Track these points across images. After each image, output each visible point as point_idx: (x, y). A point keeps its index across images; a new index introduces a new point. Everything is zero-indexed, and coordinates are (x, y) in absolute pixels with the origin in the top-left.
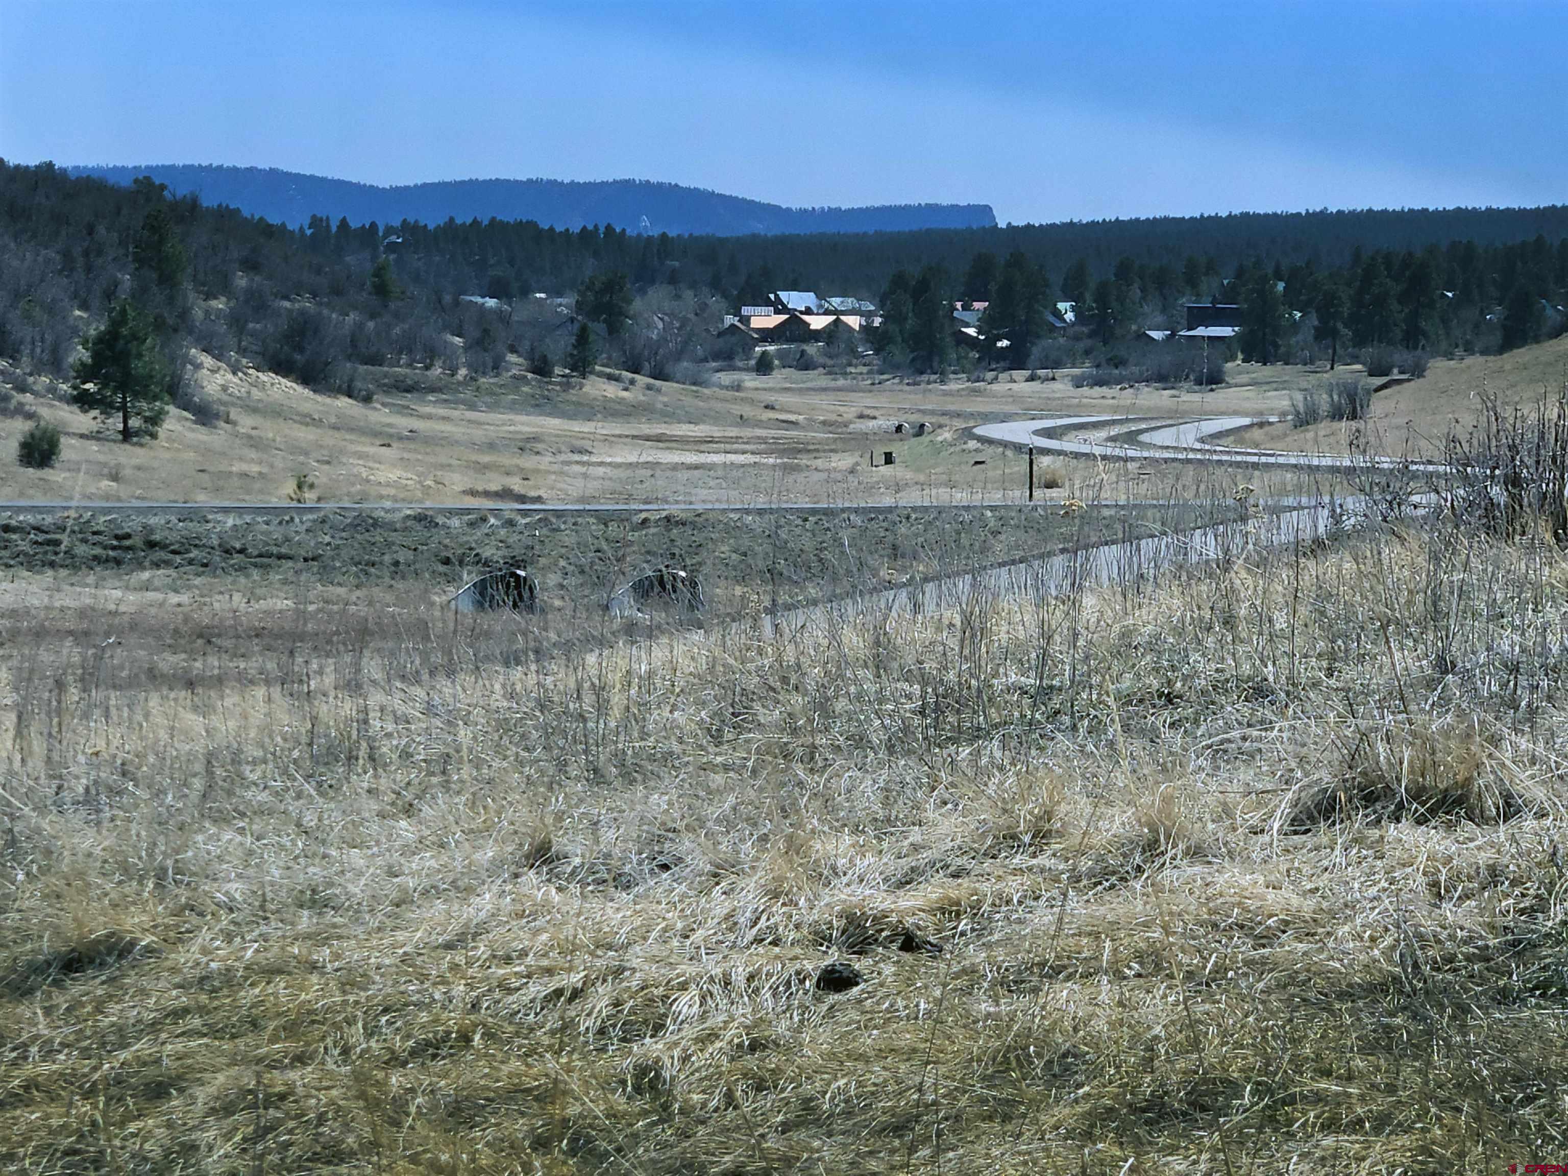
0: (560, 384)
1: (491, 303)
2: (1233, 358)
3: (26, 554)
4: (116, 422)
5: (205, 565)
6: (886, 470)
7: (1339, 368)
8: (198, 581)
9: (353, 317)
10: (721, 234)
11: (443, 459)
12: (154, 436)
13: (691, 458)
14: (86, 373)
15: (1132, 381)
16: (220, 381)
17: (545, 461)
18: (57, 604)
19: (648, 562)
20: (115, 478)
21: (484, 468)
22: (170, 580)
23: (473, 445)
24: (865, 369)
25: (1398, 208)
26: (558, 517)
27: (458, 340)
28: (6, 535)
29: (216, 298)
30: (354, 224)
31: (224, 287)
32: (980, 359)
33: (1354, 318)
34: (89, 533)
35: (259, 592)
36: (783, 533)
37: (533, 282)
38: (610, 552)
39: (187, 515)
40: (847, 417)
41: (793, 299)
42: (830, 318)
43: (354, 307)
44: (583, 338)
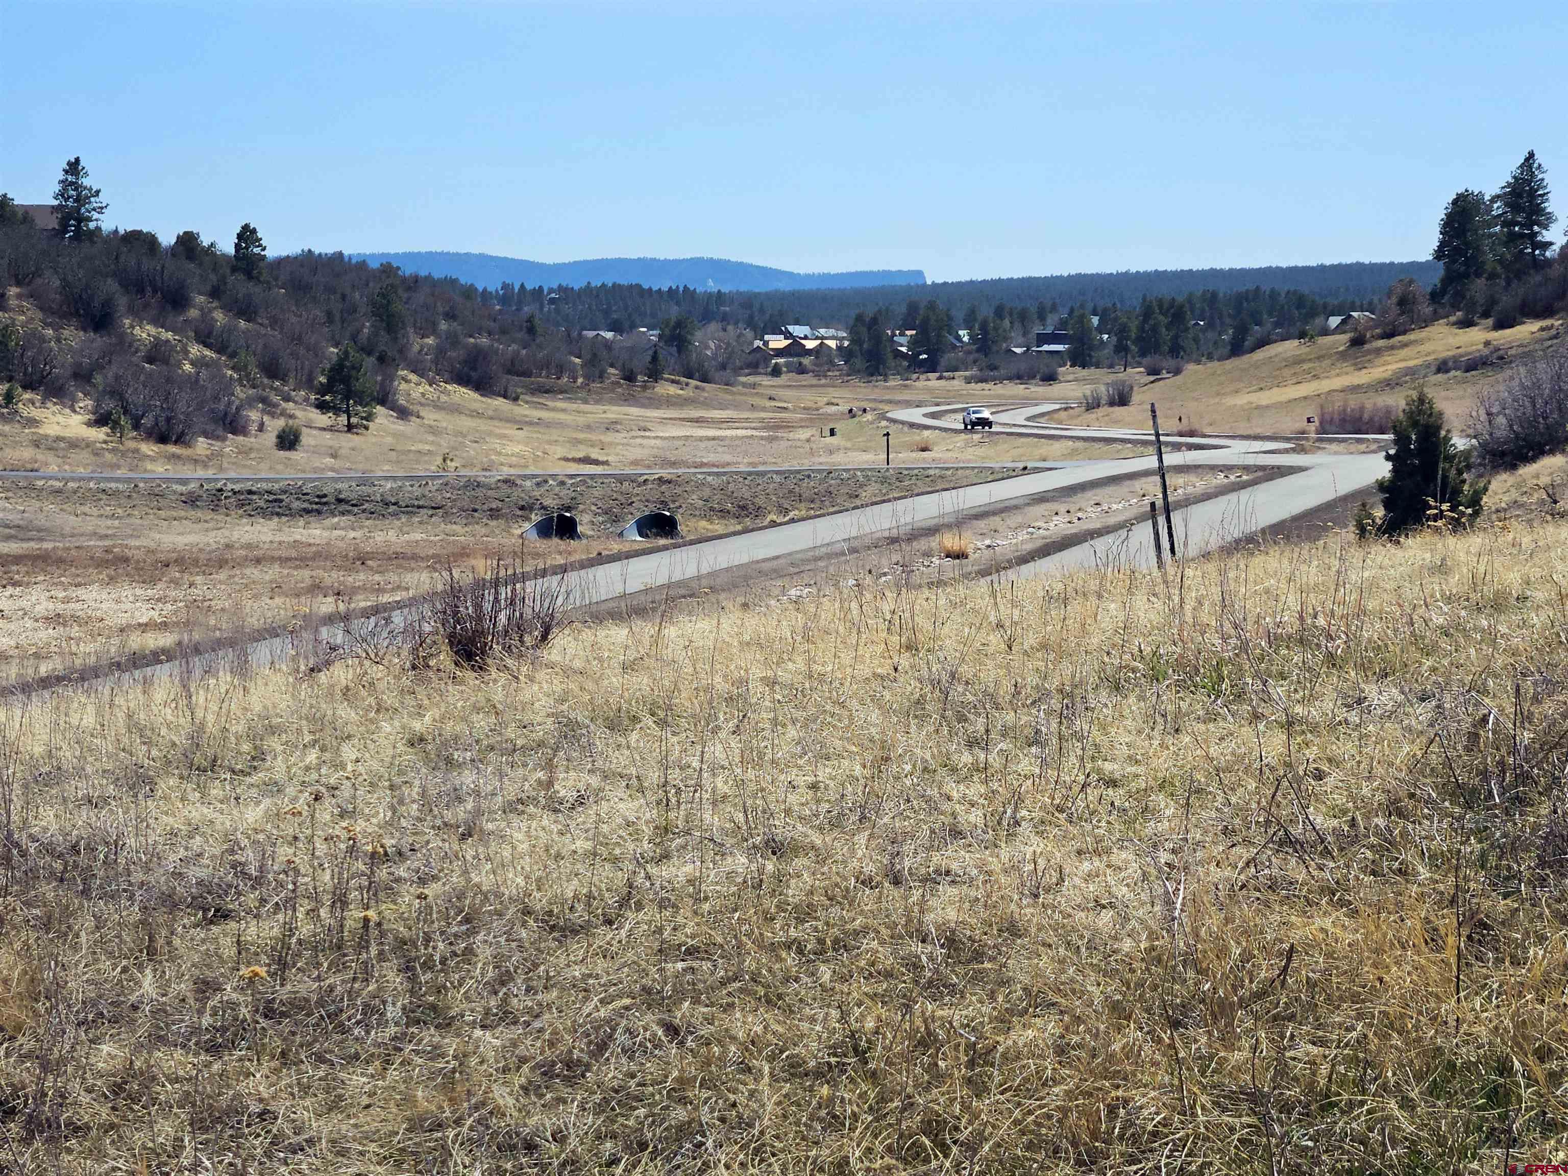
0: (641, 386)
1: (609, 335)
2: (1064, 365)
3: (262, 508)
4: (343, 419)
5: (372, 513)
6: (829, 440)
7: (1129, 370)
8: (368, 523)
9: (514, 347)
11: (555, 438)
12: (367, 428)
13: (711, 433)
14: (323, 390)
15: (1000, 380)
16: (421, 390)
17: (619, 437)
18: (277, 539)
19: (646, 506)
20: (334, 456)
21: (578, 442)
22: (350, 523)
23: (577, 428)
24: (837, 373)
26: (592, 479)
27: (577, 360)
28: (250, 497)
29: (428, 337)
30: (529, 287)
31: (434, 332)
32: (909, 366)
33: (1139, 340)
34: (301, 494)
35: (405, 529)
36: (731, 487)
37: (638, 321)
38: (623, 501)
39: (362, 482)
40: (821, 404)
41: (797, 330)
42: (818, 341)
43: (514, 341)
44: (655, 357)
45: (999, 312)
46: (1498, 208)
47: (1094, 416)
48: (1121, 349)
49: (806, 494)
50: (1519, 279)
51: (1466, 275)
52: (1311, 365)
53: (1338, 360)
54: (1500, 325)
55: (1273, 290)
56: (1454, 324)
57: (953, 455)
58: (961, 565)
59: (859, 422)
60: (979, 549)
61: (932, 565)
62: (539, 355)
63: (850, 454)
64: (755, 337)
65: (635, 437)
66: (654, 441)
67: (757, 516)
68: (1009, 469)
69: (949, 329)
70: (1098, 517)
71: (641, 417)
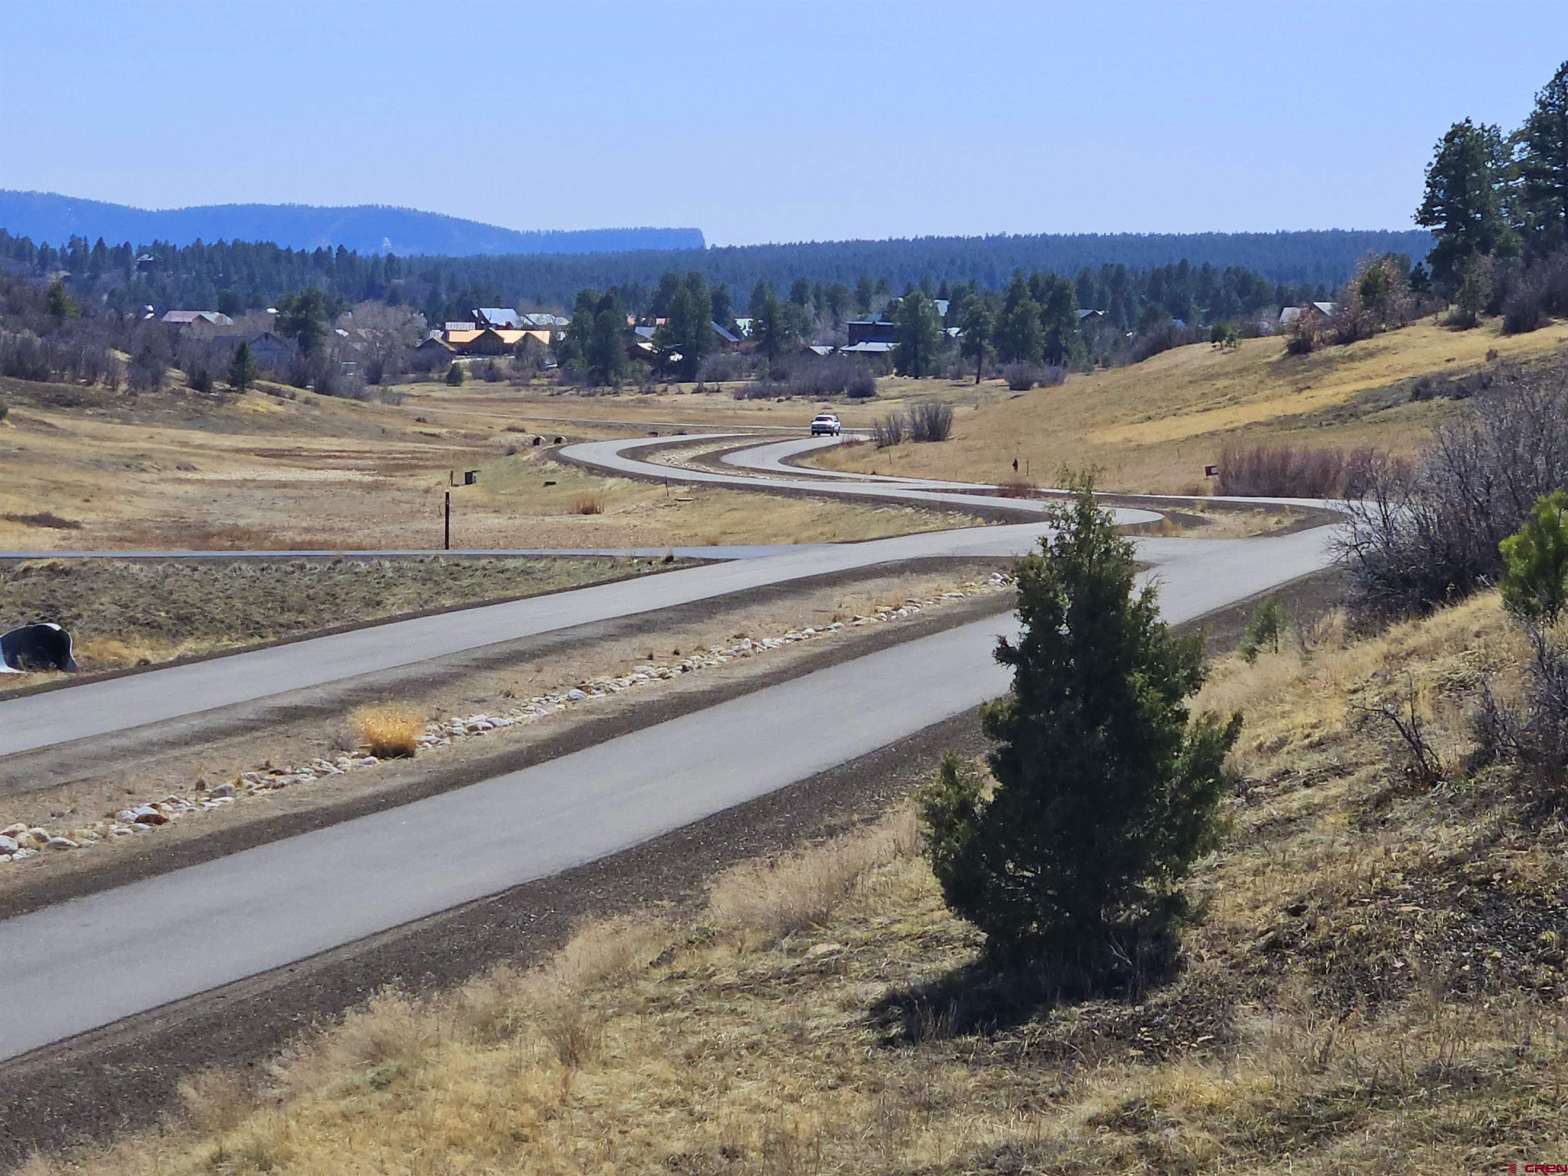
0: (215, 398)
2: (887, 373)
6: (462, 490)
7: (985, 382)
9: (26, 334)
10: (452, 255)
13: (290, 475)
15: (789, 394)
19: (22, 614)
23: (73, 464)
24: (545, 381)
25: (1069, 233)
27: (122, 356)
30: (110, 244)
32: (653, 373)
33: (999, 338)
36: (169, 583)
37: (265, 298)
40: (496, 429)
41: (495, 315)
42: (523, 333)
43: (26, 325)
44: (241, 355)
45: (798, 295)
46: (1520, 152)
47: (885, 456)
48: (971, 349)
49: (295, 598)
50: (1545, 256)
51: (1467, 250)
52: (1227, 382)
53: (1269, 375)
54: (1514, 327)
55: (1206, 267)
56: (1446, 323)
57: (633, 521)
58: (382, 774)
59: (516, 463)
60: (451, 734)
61: (336, 770)
62: (62, 347)
63: (471, 517)
64: (431, 325)
65: (162, 480)
66: (188, 488)
67: (206, 634)
68: (642, 560)
69: (721, 317)
70: (723, 666)
71: (200, 446)
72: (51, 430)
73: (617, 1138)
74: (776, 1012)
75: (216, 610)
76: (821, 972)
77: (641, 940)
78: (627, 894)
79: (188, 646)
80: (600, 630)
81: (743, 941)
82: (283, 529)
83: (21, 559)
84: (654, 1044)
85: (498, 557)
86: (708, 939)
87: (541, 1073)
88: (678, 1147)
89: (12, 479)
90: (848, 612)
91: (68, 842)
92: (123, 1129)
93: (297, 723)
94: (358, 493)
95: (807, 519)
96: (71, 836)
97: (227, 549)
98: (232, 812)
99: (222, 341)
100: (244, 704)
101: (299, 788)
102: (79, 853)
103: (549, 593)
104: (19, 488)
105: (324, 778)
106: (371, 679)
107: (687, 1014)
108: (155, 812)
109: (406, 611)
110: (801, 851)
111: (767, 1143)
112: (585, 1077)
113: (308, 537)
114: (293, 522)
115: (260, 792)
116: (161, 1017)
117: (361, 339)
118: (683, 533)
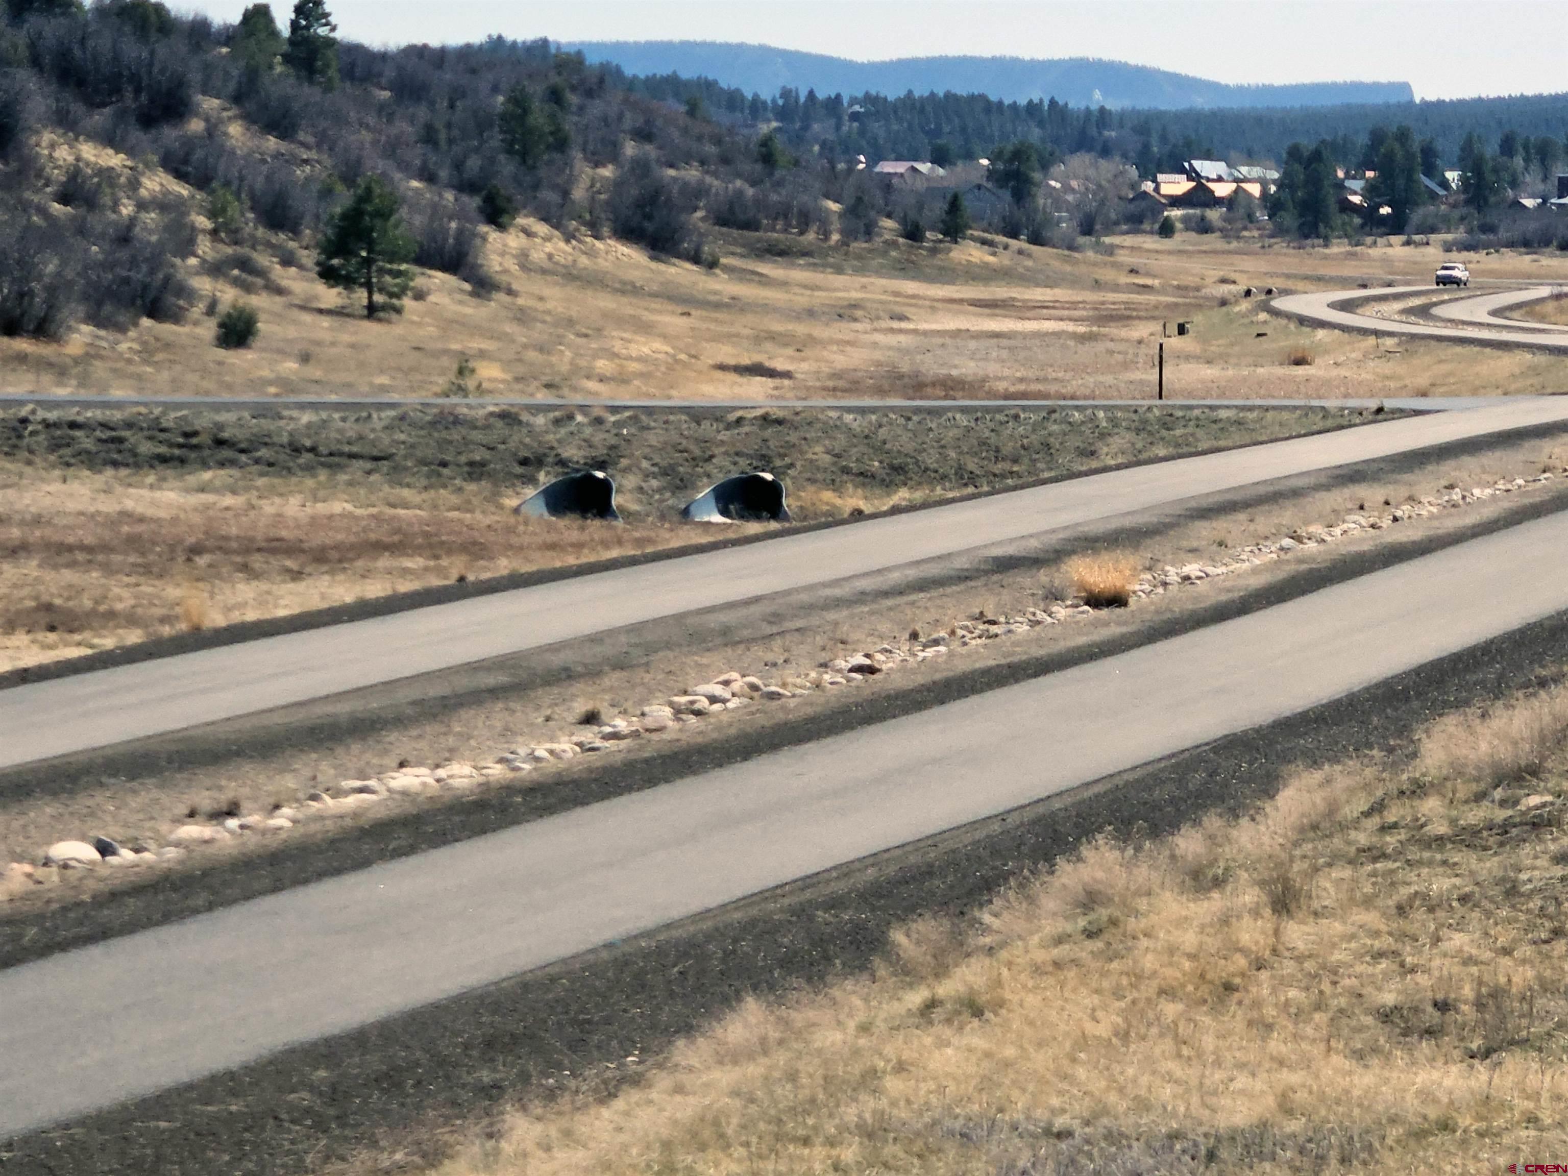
0: (929, 249)
3: (88, 452)
4: (361, 295)
5: (270, 465)
8: (260, 482)
9: (737, 184)
10: (1163, 107)
12: (404, 311)
14: (332, 249)
15: (1496, 246)
17: (846, 330)
19: (735, 464)
22: (231, 480)
23: (787, 314)
24: (1256, 233)
26: (650, 414)
27: (834, 206)
28: (71, 432)
29: (604, 166)
30: (821, 95)
32: (1363, 226)
34: (156, 429)
35: (321, 493)
36: (883, 433)
37: (977, 148)
38: (697, 452)
39: (262, 411)
40: (1208, 281)
41: (1207, 168)
42: (1234, 186)
43: (739, 175)
44: (954, 205)
45: (1508, 146)
49: (1008, 448)
57: (1343, 372)
58: (1096, 624)
59: (1228, 314)
60: (1165, 584)
61: (1049, 620)
62: (774, 197)
63: (1185, 367)
64: (1143, 176)
65: (875, 330)
66: (902, 338)
67: (920, 484)
68: (1352, 411)
69: (1430, 170)
70: (1432, 517)
71: (914, 297)
72: (764, 281)
73: (1326, 987)
74: (1488, 865)
75: (931, 459)
76: (1534, 824)
77: (1351, 791)
78: (1337, 743)
79: (902, 496)
80: (1312, 481)
81: (1454, 792)
82: (1000, 379)
83: (735, 409)
84: (1365, 895)
85: (1211, 408)
86: (1419, 790)
87: (1251, 921)
88: (1389, 998)
89: (725, 329)
90: (1558, 463)
91: (781, 691)
92: (836, 975)
93: (1012, 572)
94: (1071, 343)
95: (1517, 371)
96: (784, 685)
97: (939, 398)
98: (946, 662)
99: (933, 191)
100: (960, 553)
101: (1013, 637)
102: (792, 703)
103: (1262, 443)
104: (730, 337)
105: (1038, 628)
106: (1086, 529)
107: (1398, 864)
108: (868, 662)
109: (1120, 461)
110: (1513, 702)
111: (1479, 996)
112: (1296, 927)
113: (1022, 387)
114: (1006, 372)
115: (974, 642)
116: (873, 865)
117: (1073, 190)
118: (1392, 384)
